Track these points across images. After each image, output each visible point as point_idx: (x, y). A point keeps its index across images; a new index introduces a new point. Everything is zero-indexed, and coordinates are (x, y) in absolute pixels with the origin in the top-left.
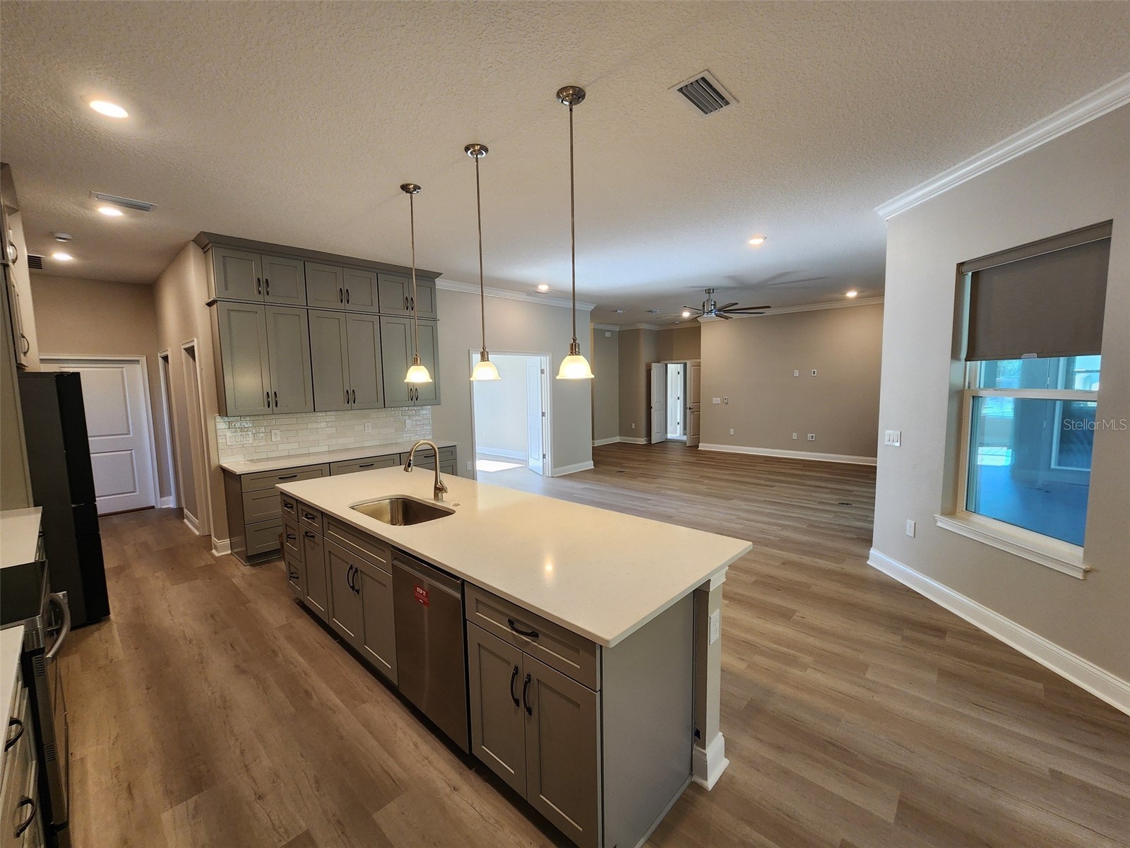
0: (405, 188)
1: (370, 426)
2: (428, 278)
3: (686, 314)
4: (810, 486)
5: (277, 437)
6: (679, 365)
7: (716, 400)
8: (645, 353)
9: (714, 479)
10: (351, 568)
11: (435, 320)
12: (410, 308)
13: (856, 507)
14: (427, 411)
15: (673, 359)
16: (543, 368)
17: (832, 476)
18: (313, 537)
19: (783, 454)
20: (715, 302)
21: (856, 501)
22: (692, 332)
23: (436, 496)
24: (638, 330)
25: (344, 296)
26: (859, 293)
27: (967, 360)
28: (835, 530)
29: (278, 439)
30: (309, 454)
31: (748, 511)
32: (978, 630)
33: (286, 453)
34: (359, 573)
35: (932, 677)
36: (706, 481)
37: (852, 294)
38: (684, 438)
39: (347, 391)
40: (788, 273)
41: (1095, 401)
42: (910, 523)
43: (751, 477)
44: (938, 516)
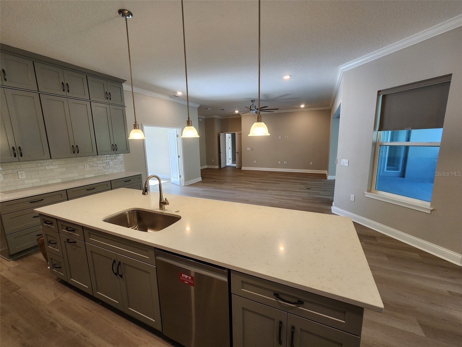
0: (121, 12)
1: (88, 166)
2: (118, 82)
3: (237, 112)
4: (292, 182)
5: (23, 175)
6: (229, 134)
7: (249, 149)
8: (217, 129)
9: (255, 182)
10: (114, 261)
11: (124, 106)
12: (109, 99)
13: (313, 190)
14: (121, 157)
15: (228, 132)
16: (177, 134)
17: (296, 178)
18: (75, 242)
19: (288, 171)
20: (255, 106)
21: (313, 187)
22: (238, 119)
23: (161, 207)
24: (214, 119)
25: (65, 87)
26: (305, 105)
27: (379, 130)
28: (312, 200)
29: (24, 177)
30: (48, 185)
31: (277, 195)
32: (384, 235)
33: (31, 185)
34: (122, 264)
35: (386, 259)
36: (253, 183)
37: (302, 106)
38: (235, 165)
39: (73, 146)
40: (288, 94)
41: (439, 146)
42: (352, 196)
43: (269, 180)
44: (365, 192)
